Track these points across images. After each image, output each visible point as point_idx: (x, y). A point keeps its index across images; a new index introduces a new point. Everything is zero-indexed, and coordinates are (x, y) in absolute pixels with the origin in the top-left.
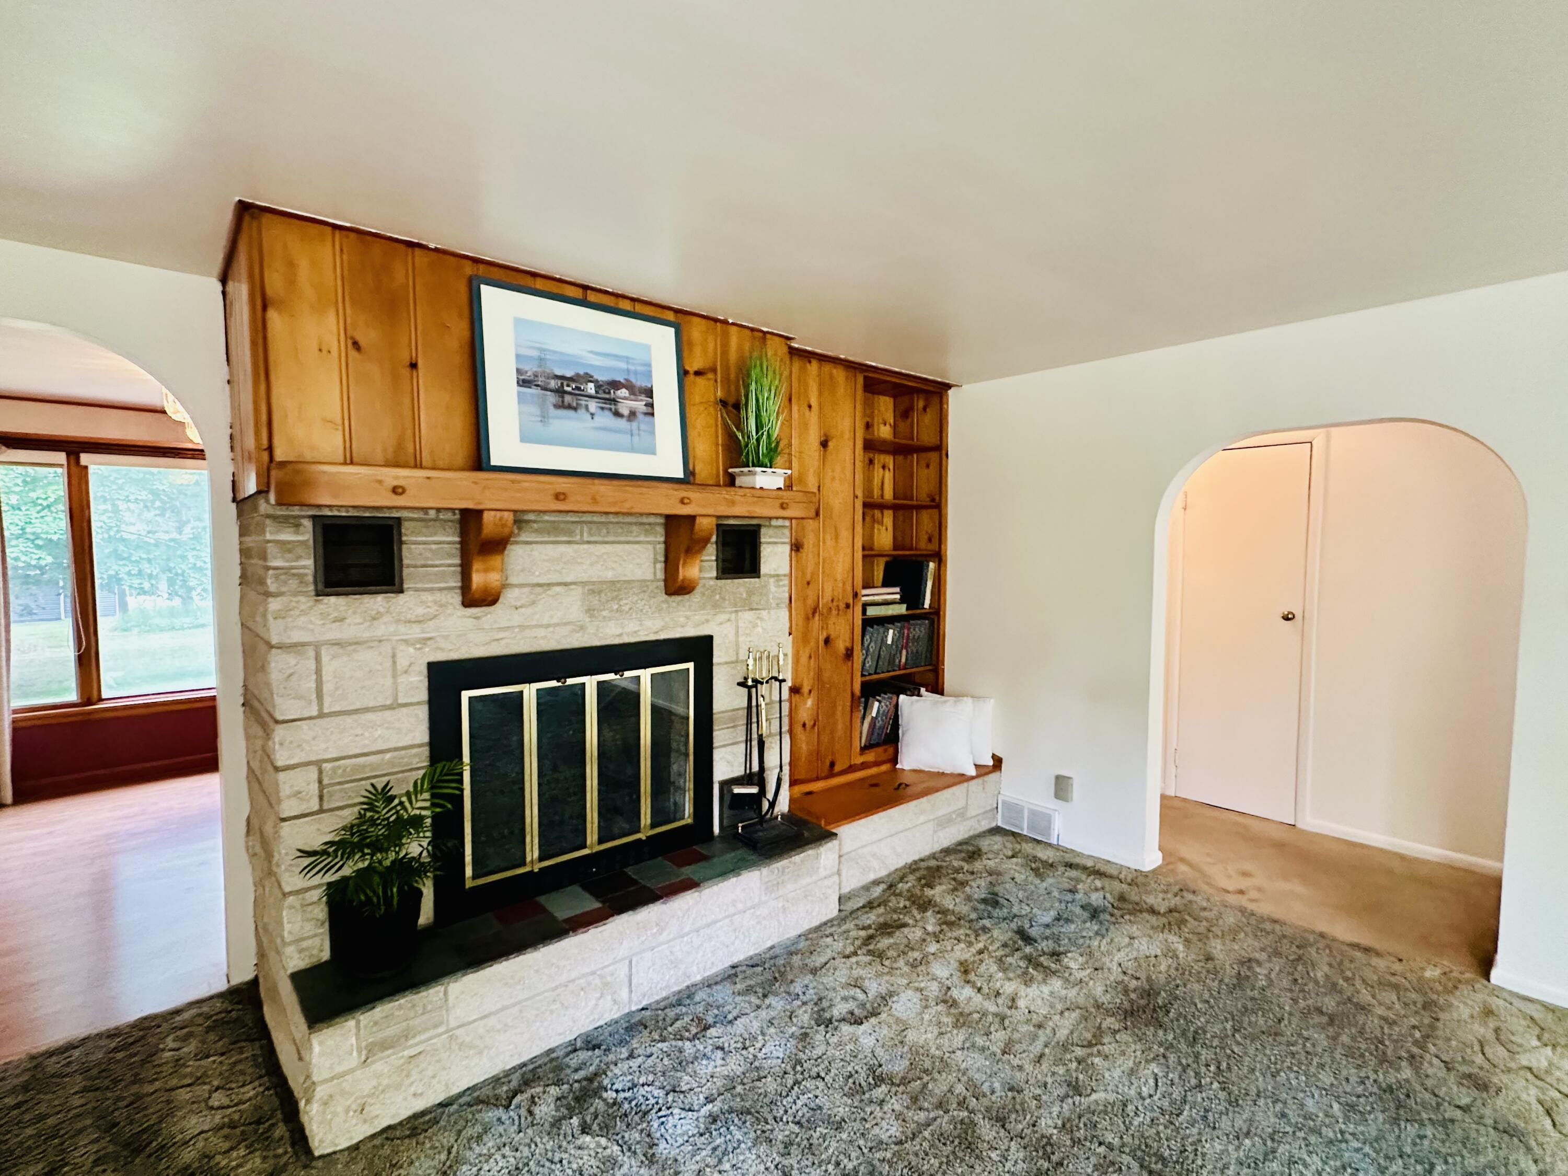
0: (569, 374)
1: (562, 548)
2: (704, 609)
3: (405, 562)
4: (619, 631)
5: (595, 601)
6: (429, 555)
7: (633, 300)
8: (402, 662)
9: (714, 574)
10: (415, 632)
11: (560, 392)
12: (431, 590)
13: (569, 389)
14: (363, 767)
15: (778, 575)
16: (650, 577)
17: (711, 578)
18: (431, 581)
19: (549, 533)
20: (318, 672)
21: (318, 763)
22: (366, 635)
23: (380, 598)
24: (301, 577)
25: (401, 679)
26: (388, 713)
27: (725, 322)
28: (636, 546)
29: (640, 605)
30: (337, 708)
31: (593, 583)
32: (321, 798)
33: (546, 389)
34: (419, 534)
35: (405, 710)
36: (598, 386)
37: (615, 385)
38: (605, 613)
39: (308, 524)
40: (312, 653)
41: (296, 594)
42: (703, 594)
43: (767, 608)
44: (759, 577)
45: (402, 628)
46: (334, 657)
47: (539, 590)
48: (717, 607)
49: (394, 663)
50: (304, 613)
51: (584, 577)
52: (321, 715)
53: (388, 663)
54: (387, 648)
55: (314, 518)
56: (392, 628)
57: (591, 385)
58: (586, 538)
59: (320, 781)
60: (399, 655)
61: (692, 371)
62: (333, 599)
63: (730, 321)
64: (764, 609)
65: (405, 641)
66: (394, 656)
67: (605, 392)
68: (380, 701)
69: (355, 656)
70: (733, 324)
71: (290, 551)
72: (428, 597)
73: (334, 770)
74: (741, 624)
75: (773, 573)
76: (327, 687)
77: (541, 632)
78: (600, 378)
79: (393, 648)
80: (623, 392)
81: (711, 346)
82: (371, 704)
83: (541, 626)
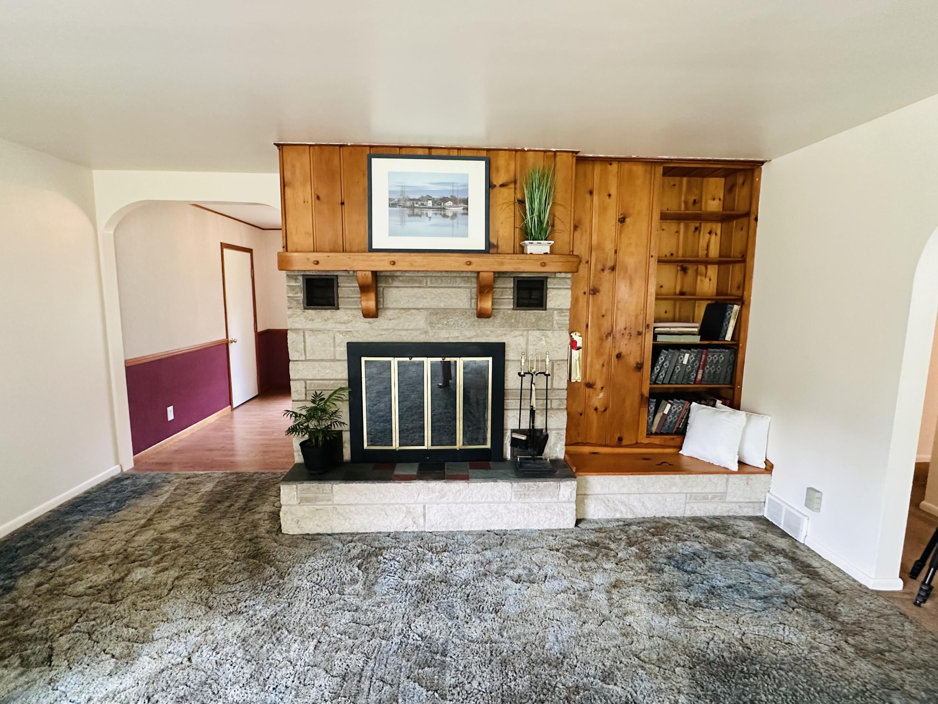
0: (417, 197)
1: (416, 290)
2: (503, 327)
3: (340, 295)
4: (448, 336)
5: (434, 319)
6: (350, 293)
7: (459, 149)
8: (338, 341)
9: (512, 307)
10: (343, 328)
11: (412, 207)
12: (351, 309)
13: (417, 205)
14: (323, 384)
15: (561, 309)
16: (468, 307)
17: (509, 309)
18: (350, 305)
19: (408, 282)
20: (304, 341)
21: (305, 380)
22: (323, 327)
23: (329, 311)
24: (298, 301)
25: (337, 348)
26: (332, 363)
27: (523, 150)
28: (459, 290)
29: (460, 322)
30: (311, 358)
31: (434, 309)
32: (306, 394)
33: (404, 207)
34: (345, 282)
35: (339, 363)
36: (434, 201)
37: (445, 200)
38: (439, 325)
39: (301, 278)
40: (302, 333)
41: (297, 308)
42: (503, 318)
43: (552, 329)
44: (546, 310)
45: (338, 326)
46: (310, 336)
47: (403, 311)
48: (513, 327)
49: (334, 341)
50: (298, 316)
51: (427, 305)
52: (306, 360)
53: (331, 341)
54: (331, 334)
55: (303, 275)
56: (333, 325)
57: (430, 202)
58: (429, 284)
59: (306, 388)
60: (336, 338)
61: (498, 185)
62: (310, 311)
63: (526, 149)
64: (549, 330)
65: (339, 331)
66: (334, 338)
67: (438, 205)
68: (328, 358)
69: (319, 337)
70: (528, 151)
71: (293, 290)
72: (350, 312)
73: (311, 384)
74: (530, 338)
75: (557, 307)
76: (308, 349)
77: (404, 333)
78: (435, 197)
79: (334, 334)
80: (450, 203)
81: (512, 168)
82: (325, 358)
83: (404, 330)
